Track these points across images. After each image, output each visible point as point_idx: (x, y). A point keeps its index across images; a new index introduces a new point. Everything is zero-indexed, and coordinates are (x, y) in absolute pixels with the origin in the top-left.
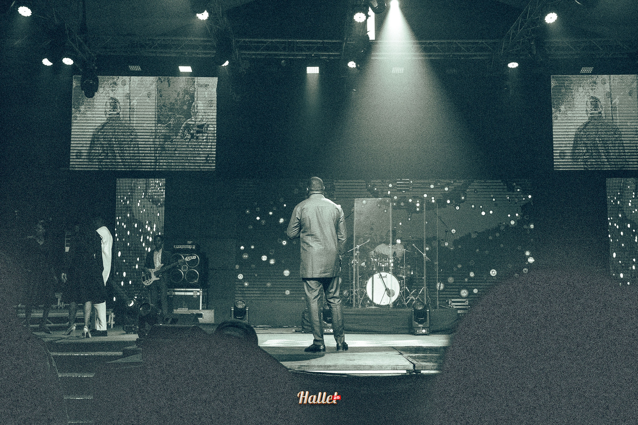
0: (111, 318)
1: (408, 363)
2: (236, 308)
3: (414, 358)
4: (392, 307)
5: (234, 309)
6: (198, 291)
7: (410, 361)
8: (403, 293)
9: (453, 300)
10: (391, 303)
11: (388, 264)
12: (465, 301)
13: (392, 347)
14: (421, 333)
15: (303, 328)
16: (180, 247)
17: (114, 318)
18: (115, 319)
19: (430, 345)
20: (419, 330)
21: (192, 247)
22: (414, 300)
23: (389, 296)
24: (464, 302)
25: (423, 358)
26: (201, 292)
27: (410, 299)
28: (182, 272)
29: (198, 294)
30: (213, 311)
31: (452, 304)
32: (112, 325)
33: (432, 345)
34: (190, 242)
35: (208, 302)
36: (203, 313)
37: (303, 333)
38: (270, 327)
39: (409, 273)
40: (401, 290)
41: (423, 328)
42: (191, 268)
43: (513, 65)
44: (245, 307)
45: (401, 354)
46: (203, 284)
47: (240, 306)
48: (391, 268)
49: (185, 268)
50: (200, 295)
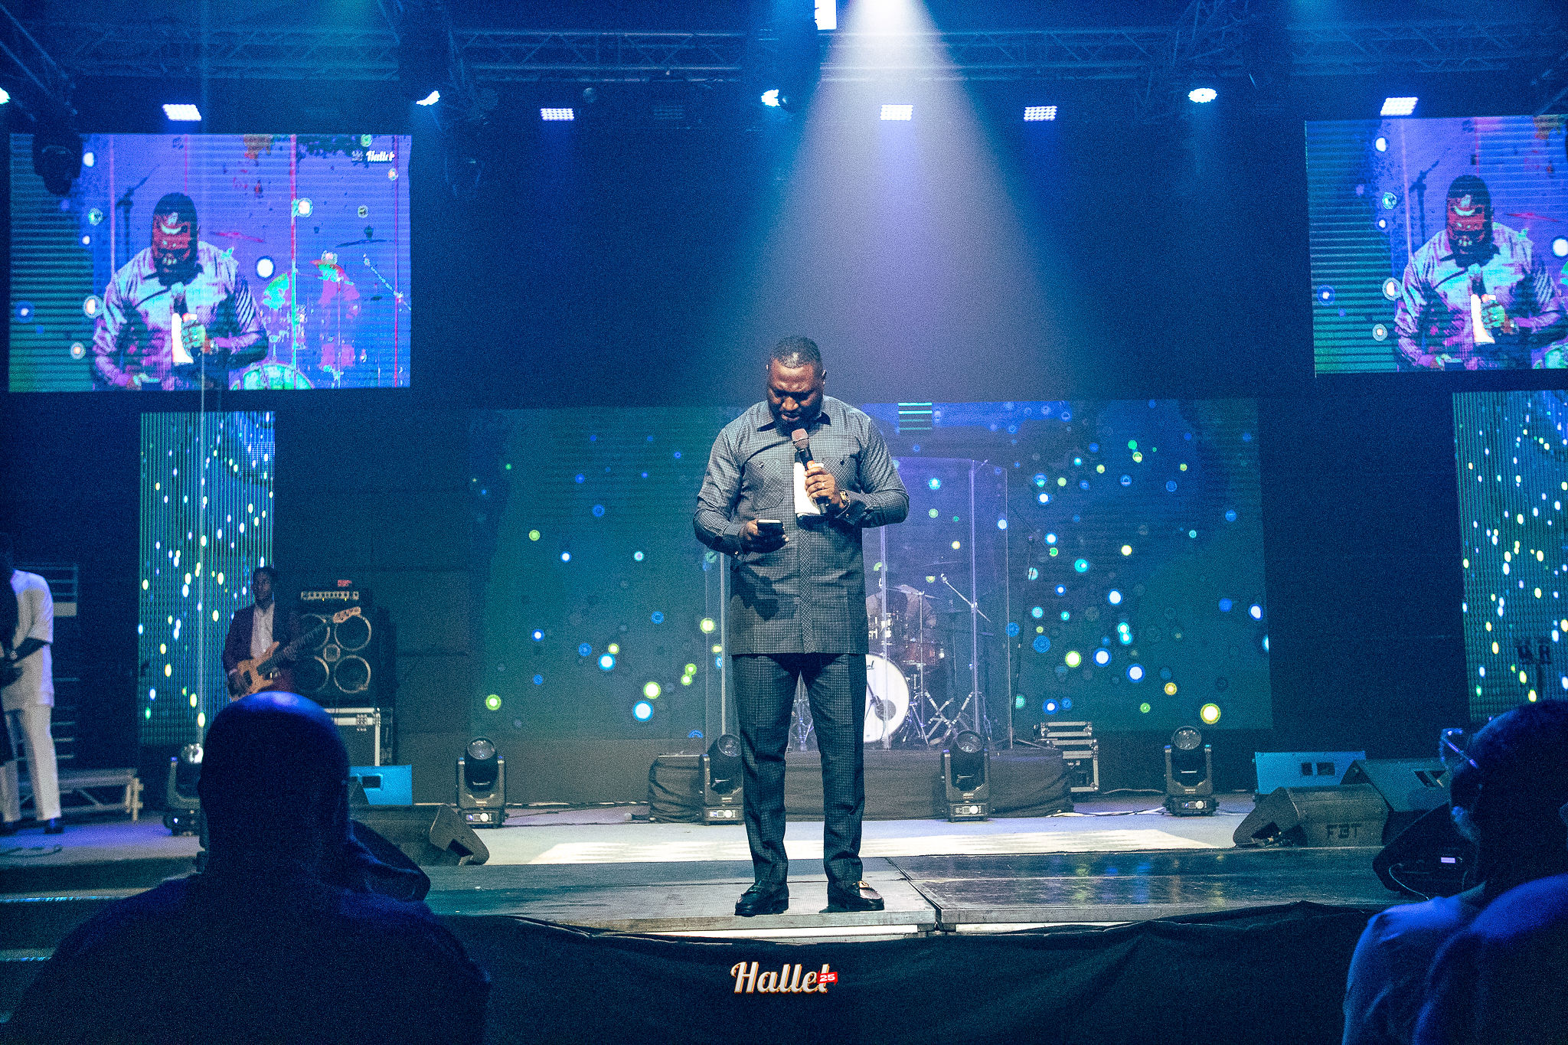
0: (132, 794)
1: (922, 905)
2: (469, 759)
3: (940, 889)
4: (888, 747)
5: (466, 761)
6: (369, 715)
7: (927, 900)
8: (919, 708)
9: (1050, 724)
10: (886, 736)
11: (876, 632)
12: (1083, 727)
13: (886, 858)
14: (965, 814)
15: (653, 808)
16: (318, 595)
17: (141, 794)
18: (143, 796)
19: (988, 849)
20: (960, 807)
21: (351, 595)
22: (946, 728)
23: (882, 718)
24: (1080, 729)
25: (963, 890)
26: (378, 715)
27: (937, 725)
28: (324, 664)
29: (370, 721)
30: (409, 768)
31: (1049, 735)
32: (135, 812)
33: (994, 849)
34: (344, 583)
35: (396, 743)
36: (381, 776)
37: (652, 822)
38: (565, 806)
39: (932, 654)
40: (911, 700)
41: (973, 802)
42: (349, 653)
43: (1202, 95)
44: (495, 757)
45: (907, 878)
46: (382, 696)
47: (482, 755)
48: (884, 643)
49: (333, 652)
50: (374, 726)
